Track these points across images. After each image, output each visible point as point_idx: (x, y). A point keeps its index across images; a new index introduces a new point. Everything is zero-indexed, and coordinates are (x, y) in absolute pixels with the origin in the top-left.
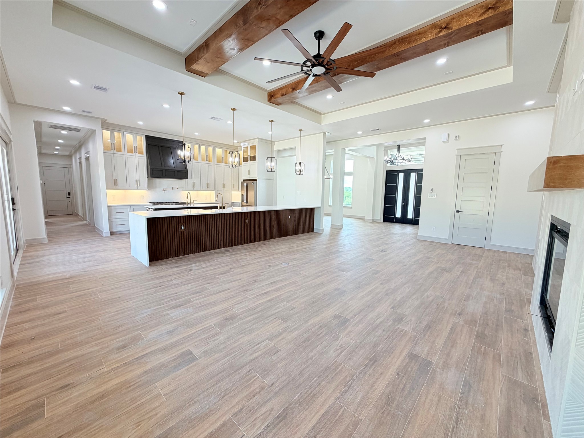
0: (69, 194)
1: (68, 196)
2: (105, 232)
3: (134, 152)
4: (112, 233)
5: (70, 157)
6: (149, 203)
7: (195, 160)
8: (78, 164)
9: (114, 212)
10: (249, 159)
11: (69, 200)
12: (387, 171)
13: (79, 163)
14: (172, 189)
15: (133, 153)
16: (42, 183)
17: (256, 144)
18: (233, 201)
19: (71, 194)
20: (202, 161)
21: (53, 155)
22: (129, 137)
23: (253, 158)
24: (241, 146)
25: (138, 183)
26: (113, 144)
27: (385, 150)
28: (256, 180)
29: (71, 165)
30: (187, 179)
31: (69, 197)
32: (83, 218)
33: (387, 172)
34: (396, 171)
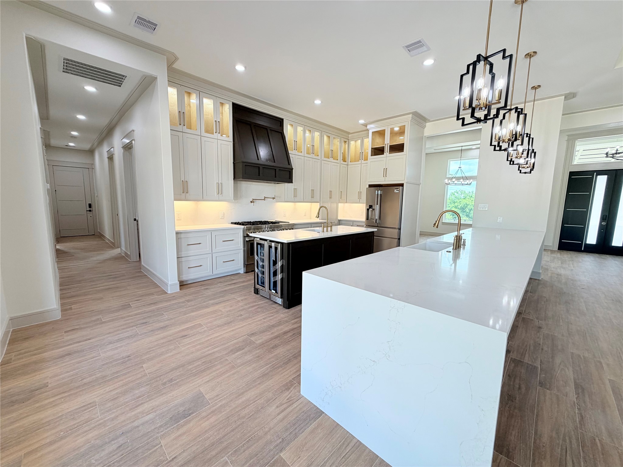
0: (90, 206)
1: (88, 209)
2: (171, 285)
3: (215, 131)
4: (183, 285)
5: (91, 152)
6: (232, 223)
7: (298, 152)
8: (106, 160)
9: (184, 243)
10: (387, 149)
11: (90, 214)
12: (570, 172)
13: (108, 158)
14: (264, 200)
15: (213, 134)
16: (49, 188)
17: (406, 124)
18: (339, 218)
19: (93, 206)
20: (307, 154)
21: (68, 149)
22: (208, 104)
23: (398, 148)
24: (368, 130)
25: (220, 189)
26: (182, 114)
27: (568, 140)
28: (402, 185)
29: (93, 164)
30: (292, 182)
31: (90, 211)
32: (113, 244)
33: (571, 174)
34: (591, 173)
